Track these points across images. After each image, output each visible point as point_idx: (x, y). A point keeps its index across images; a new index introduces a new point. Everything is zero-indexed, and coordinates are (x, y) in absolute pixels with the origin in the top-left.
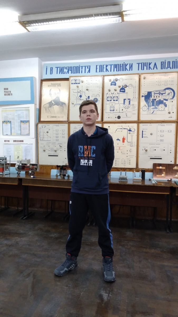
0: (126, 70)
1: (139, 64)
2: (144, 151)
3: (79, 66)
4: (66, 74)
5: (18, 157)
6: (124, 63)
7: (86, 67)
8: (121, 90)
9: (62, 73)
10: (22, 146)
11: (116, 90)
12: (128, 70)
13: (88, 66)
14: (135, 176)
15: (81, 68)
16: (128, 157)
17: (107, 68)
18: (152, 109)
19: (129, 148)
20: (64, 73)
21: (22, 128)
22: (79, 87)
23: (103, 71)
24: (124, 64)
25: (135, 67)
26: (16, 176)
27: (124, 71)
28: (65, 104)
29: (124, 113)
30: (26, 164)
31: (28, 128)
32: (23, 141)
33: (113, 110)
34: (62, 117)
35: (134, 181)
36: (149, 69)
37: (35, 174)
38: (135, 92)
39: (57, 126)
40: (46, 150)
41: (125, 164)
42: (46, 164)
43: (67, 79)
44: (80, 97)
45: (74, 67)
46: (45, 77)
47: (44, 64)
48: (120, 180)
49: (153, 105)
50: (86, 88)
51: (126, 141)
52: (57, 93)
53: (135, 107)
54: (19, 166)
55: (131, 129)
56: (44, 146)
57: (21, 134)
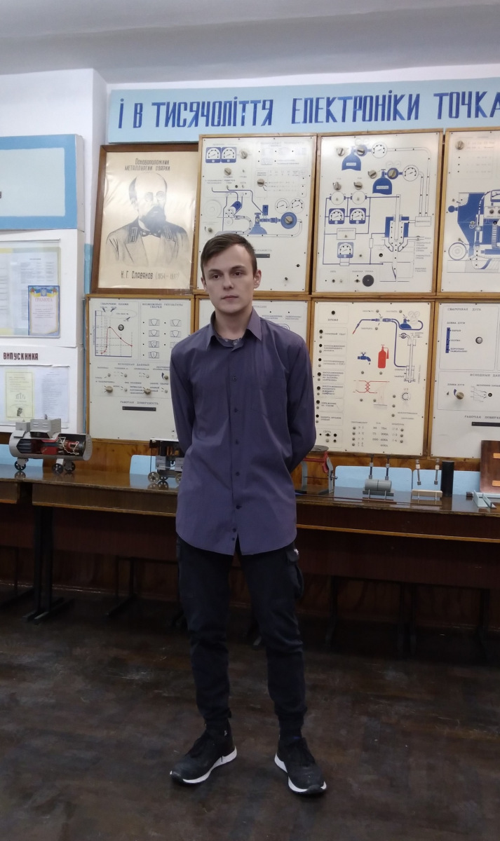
0: (395, 119)
1: (441, 96)
2: (453, 398)
3: (233, 100)
4: (190, 126)
5: (19, 411)
6: (390, 92)
7: (260, 106)
8: (379, 187)
9: (173, 126)
10: (33, 374)
11: (359, 186)
12: (402, 118)
13: (264, 102)
14: (419, 483)
15: (240, 107)
16: (397, 419)
17: (331, 108)
18: (483, 255)
19: (399, 386)
20: (181, 124)
21: (33, 311)
22: (232, 173)
23: (316, 121)
24: (390, 97)
25: (428, 106)
26: (10, 474)
27: (389, 119)
28: (182, 230)
29: (387, 267)
30: (45, 435)
31: (55, 310)
32: (35, 357)
33: (350, 256)
34: (172, 277)
35: (414, 498)
36: (477, 116)
37: (76, 470)
38: (424, 195)
39: (153, 306)
40: (114, 388)
41: (385, 443)
42: (116, 438)
43: (192, 146)
44: (234, 209)
45: (217, 105)
46: (116, 136)
47: (113, 91)
48: (367, 496)
49: (487, 240)
50: (258, 178)
51: (389, 362)
52: (157, 194)
53: (426, 245)
54: (22, 440)
55: (408, 323)
56: (109, 376)
57: (30, 334)
